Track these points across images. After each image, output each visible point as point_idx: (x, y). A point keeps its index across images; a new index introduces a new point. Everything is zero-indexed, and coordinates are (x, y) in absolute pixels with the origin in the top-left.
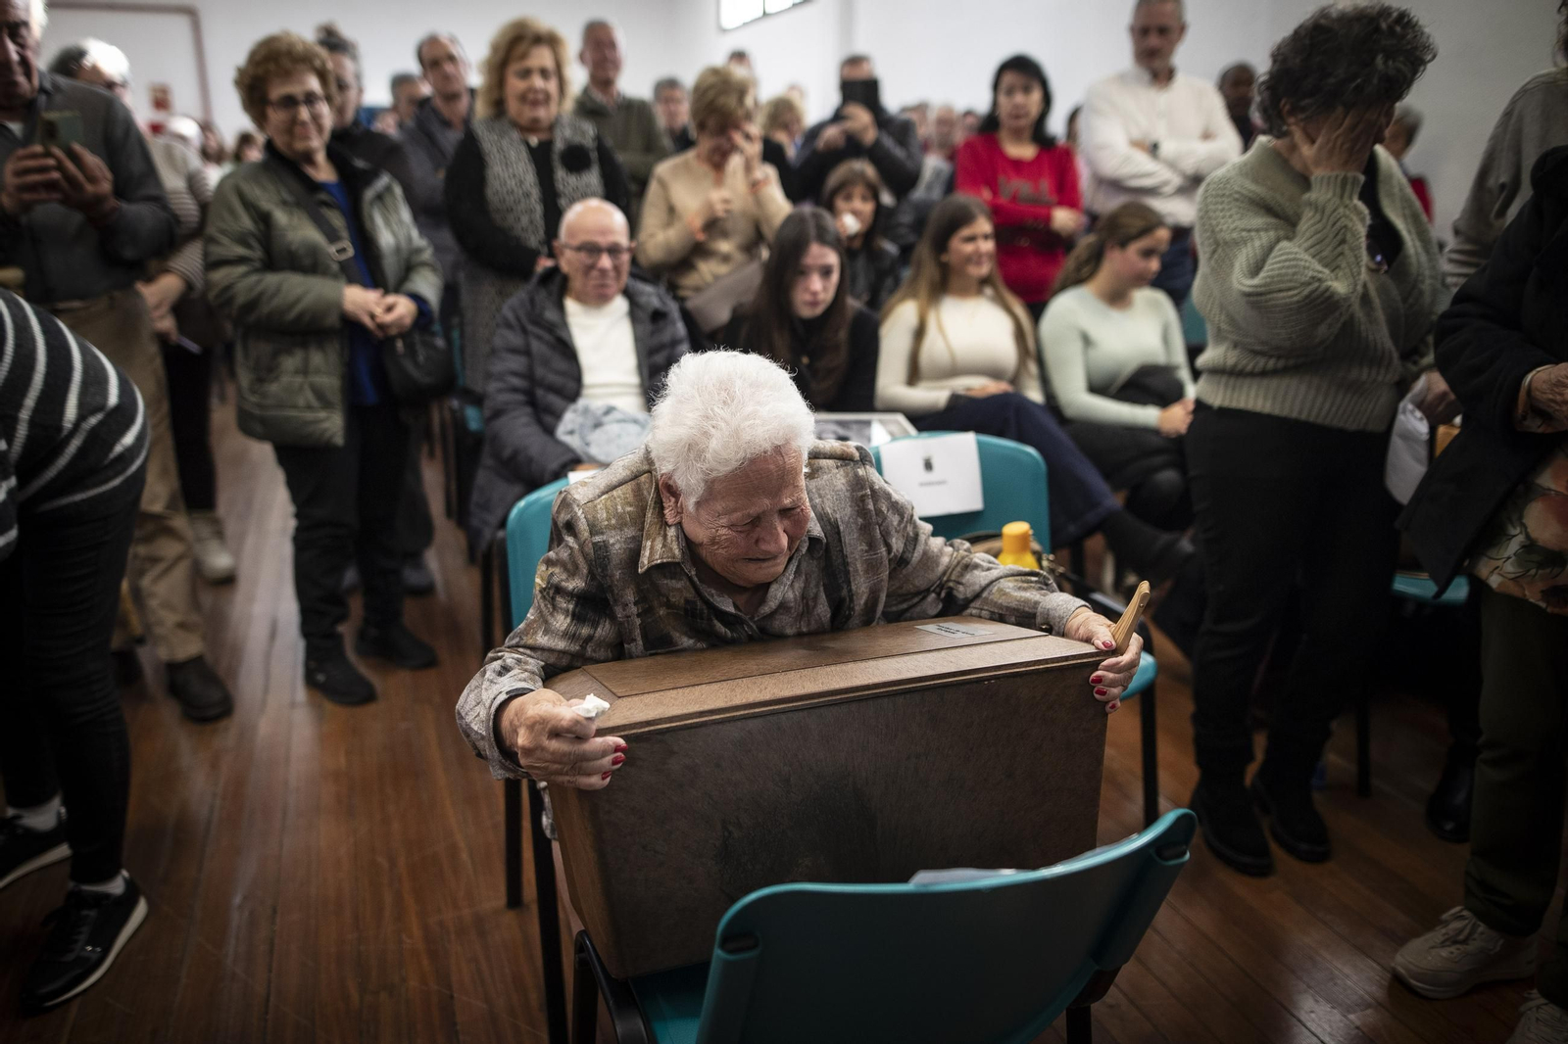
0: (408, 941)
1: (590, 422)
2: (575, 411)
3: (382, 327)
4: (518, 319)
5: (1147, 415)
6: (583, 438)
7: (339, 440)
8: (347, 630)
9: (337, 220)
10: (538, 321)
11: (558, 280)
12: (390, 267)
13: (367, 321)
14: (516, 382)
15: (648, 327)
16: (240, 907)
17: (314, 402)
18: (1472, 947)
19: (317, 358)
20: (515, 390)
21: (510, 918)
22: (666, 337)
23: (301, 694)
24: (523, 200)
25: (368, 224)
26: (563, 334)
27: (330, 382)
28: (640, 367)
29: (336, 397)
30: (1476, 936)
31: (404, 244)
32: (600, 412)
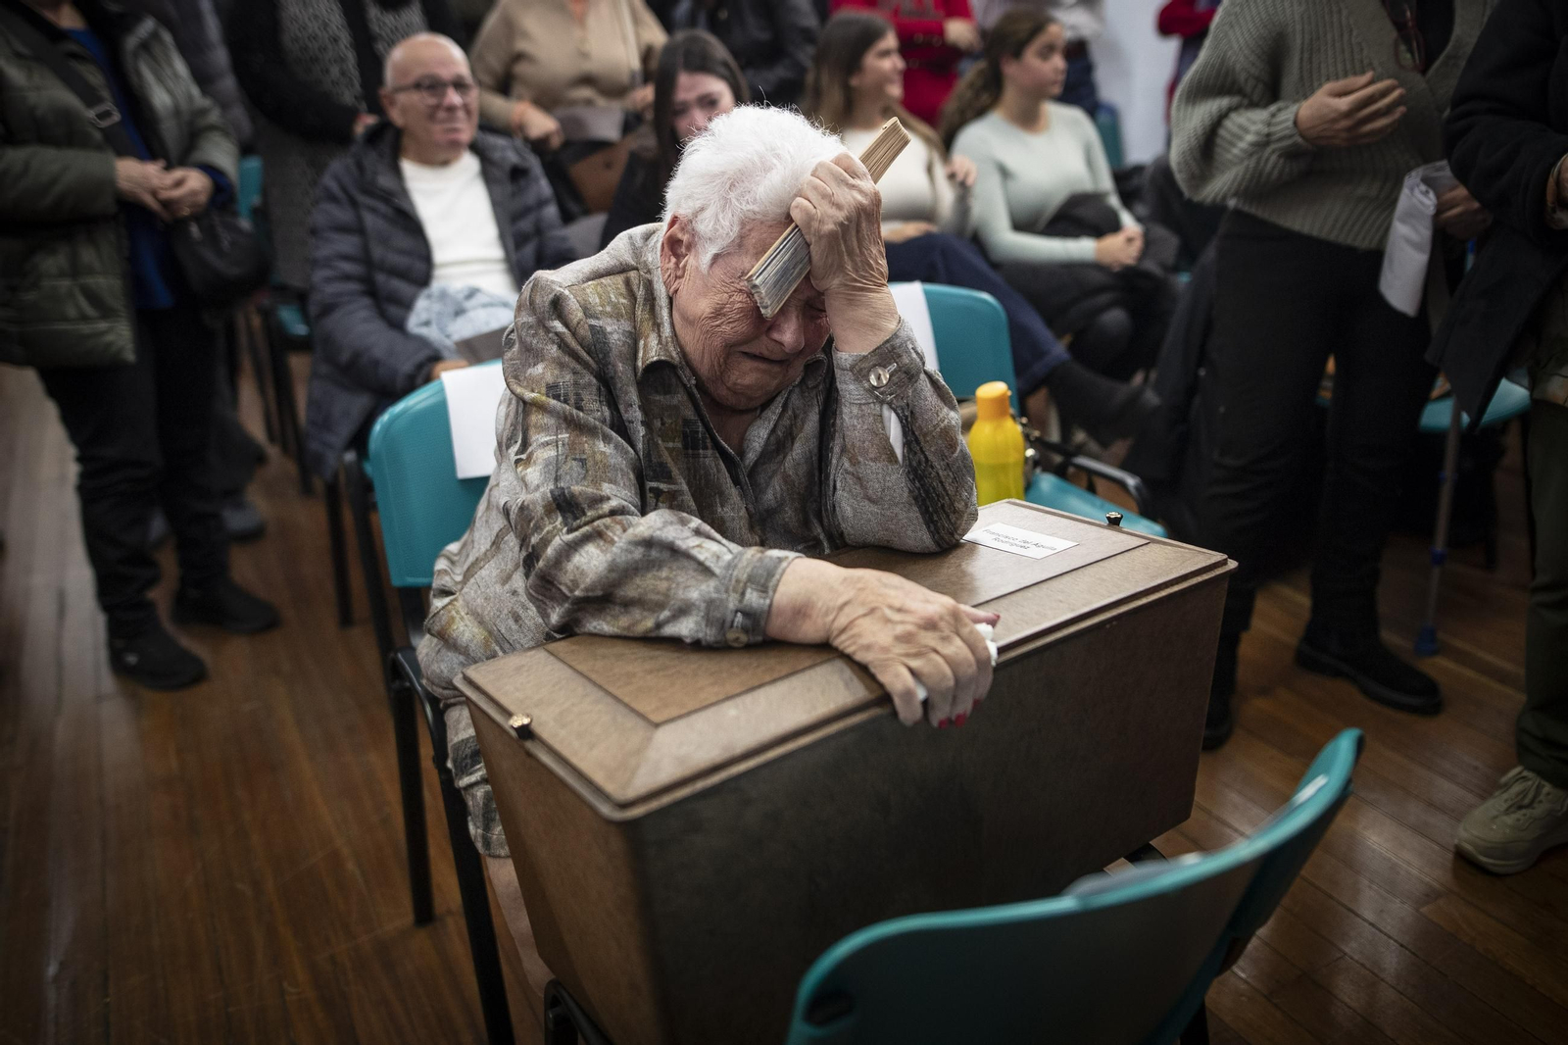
0: (293, 990)
1: (451, 309)
2: (429, 297)
3: (167, 204)
4: (344, 189)
5: (1082, 248)
6: (442, 329)
7: (130, 356)
8: (160, 596)
9: (95, 77)
10: (370, 190)
11: (389, 137)
12: (170, 131)
13: (149, 200)
14: (348, 267)
15: (509, 188)
16: (56, 979)
17: (90, 311)
18: (1539, 810)
19: (88, 255)
20: (347, 278)
21: (421, 939)
22: (530, 198)
23: (108, 683)
24: (330, 46)
25: (134, 80)
26: (404, 206)
27: (109, 283)
28: (502, 237)
29: (118, 303)
30: (1542, 797)
31: (184, 105)
32: (461, 296)
